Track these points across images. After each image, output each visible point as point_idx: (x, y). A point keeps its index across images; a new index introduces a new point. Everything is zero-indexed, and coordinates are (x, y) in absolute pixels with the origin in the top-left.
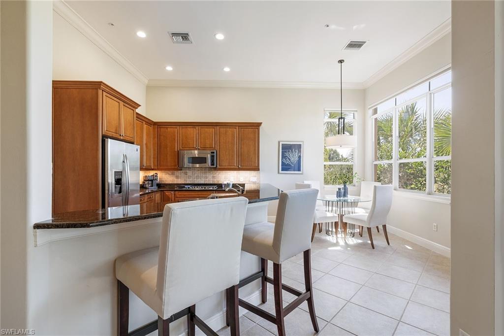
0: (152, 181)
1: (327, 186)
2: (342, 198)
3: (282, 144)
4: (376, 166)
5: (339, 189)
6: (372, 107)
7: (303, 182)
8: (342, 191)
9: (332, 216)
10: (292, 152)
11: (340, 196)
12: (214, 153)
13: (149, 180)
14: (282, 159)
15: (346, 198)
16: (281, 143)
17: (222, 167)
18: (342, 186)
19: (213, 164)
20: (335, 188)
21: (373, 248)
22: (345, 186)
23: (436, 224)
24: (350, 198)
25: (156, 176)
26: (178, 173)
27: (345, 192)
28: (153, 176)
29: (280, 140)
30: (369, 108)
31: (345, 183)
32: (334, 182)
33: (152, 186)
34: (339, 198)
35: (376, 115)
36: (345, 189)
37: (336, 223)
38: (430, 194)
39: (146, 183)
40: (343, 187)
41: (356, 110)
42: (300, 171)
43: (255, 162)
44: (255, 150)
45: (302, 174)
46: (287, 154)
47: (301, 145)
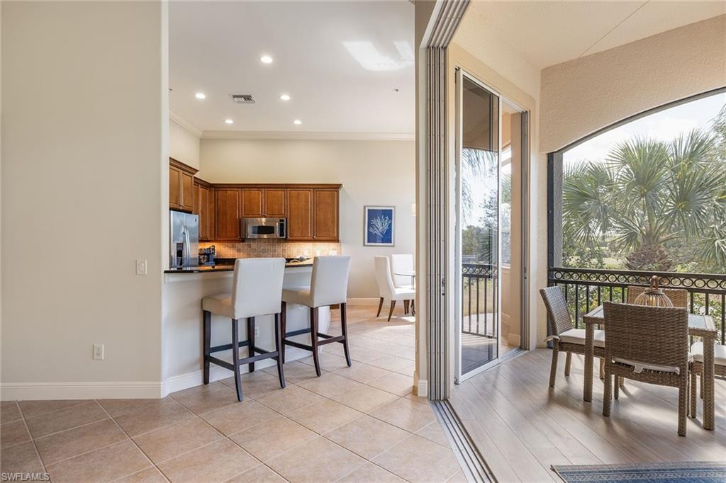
0: (208, 255)
3: (369, 210)
10: (381, 219)
12: (283, 221)
13: (204, 254)
14: (368, 228)
16: (367, 209)
17: (294, 238)
19: (282, 234)
25: (214, 249)
26: (240, 245)
28: (210, 248)
29: (366, 205)
33: (208, 261)
39: (202, 257)
42: (391, 242)
43: (334, 232)
44: (333, 217)
45: (393, 246)
46: (374, 222)
47: (391, 210)
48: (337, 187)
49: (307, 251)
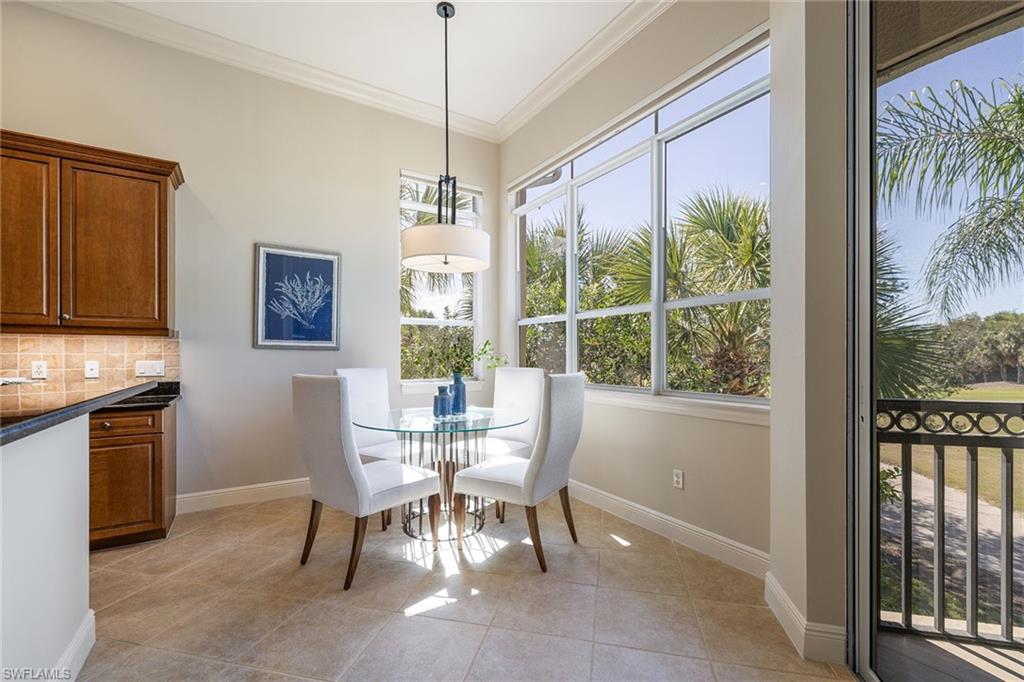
1: (406, 383)
2: (448, 418)
3: (268, 255)
4: (522, 329)
5: (442, 390)
6: (516, 186)
7: (335, 373)
8: (451, 395)
9: (422, 478)
10: (303, 281)
11: (443, 413)
14: (268, 302)
15: (460, 417)
16: (262, 251)
18: (449, 382)
20: (430, 386)
21: (544, 569)
22: (457, 380)
23: (680, 472)
24: (472, 414)
27: (457, 398)
29: (260, 239)
30: (510, 190)
31: (458, 371)
32: (427, 373)
34: (441, 418)
35: (524, 206)
36: (459, 389)
37: (434, 501)
38: (659, 394)
40: (452, 383)
41: (480, 189)
42: (329, 339)
43: (147, 303)
44: (146, 260)
45: (336, 349)
46: (285, 287)
47: (331, 262)
48: (163, 172)
49: (44, 364)
